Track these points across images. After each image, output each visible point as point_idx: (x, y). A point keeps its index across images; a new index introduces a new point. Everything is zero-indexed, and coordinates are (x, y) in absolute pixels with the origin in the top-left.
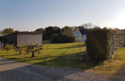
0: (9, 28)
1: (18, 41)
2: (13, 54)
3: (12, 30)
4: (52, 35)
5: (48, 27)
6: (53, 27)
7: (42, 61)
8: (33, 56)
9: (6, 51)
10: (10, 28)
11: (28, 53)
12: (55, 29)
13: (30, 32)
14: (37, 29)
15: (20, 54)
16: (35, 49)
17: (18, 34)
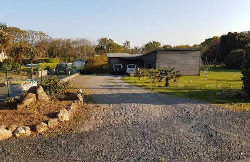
0: (153, 43)
1: (157, 64)
2: (145, 81)
3: (158, 44)
4: (234, 51)
5: (227, 34)
6: (238, 34)
7: (173, 91)
8: (167, 85)
9: (139, 78)
10: (155, 42)
11: (161, 81)
12: (243, 38)
13: (192, 46)
14: (207, 40)
15: (153, 82)
16: (170, 75)
17: (158, 53)
